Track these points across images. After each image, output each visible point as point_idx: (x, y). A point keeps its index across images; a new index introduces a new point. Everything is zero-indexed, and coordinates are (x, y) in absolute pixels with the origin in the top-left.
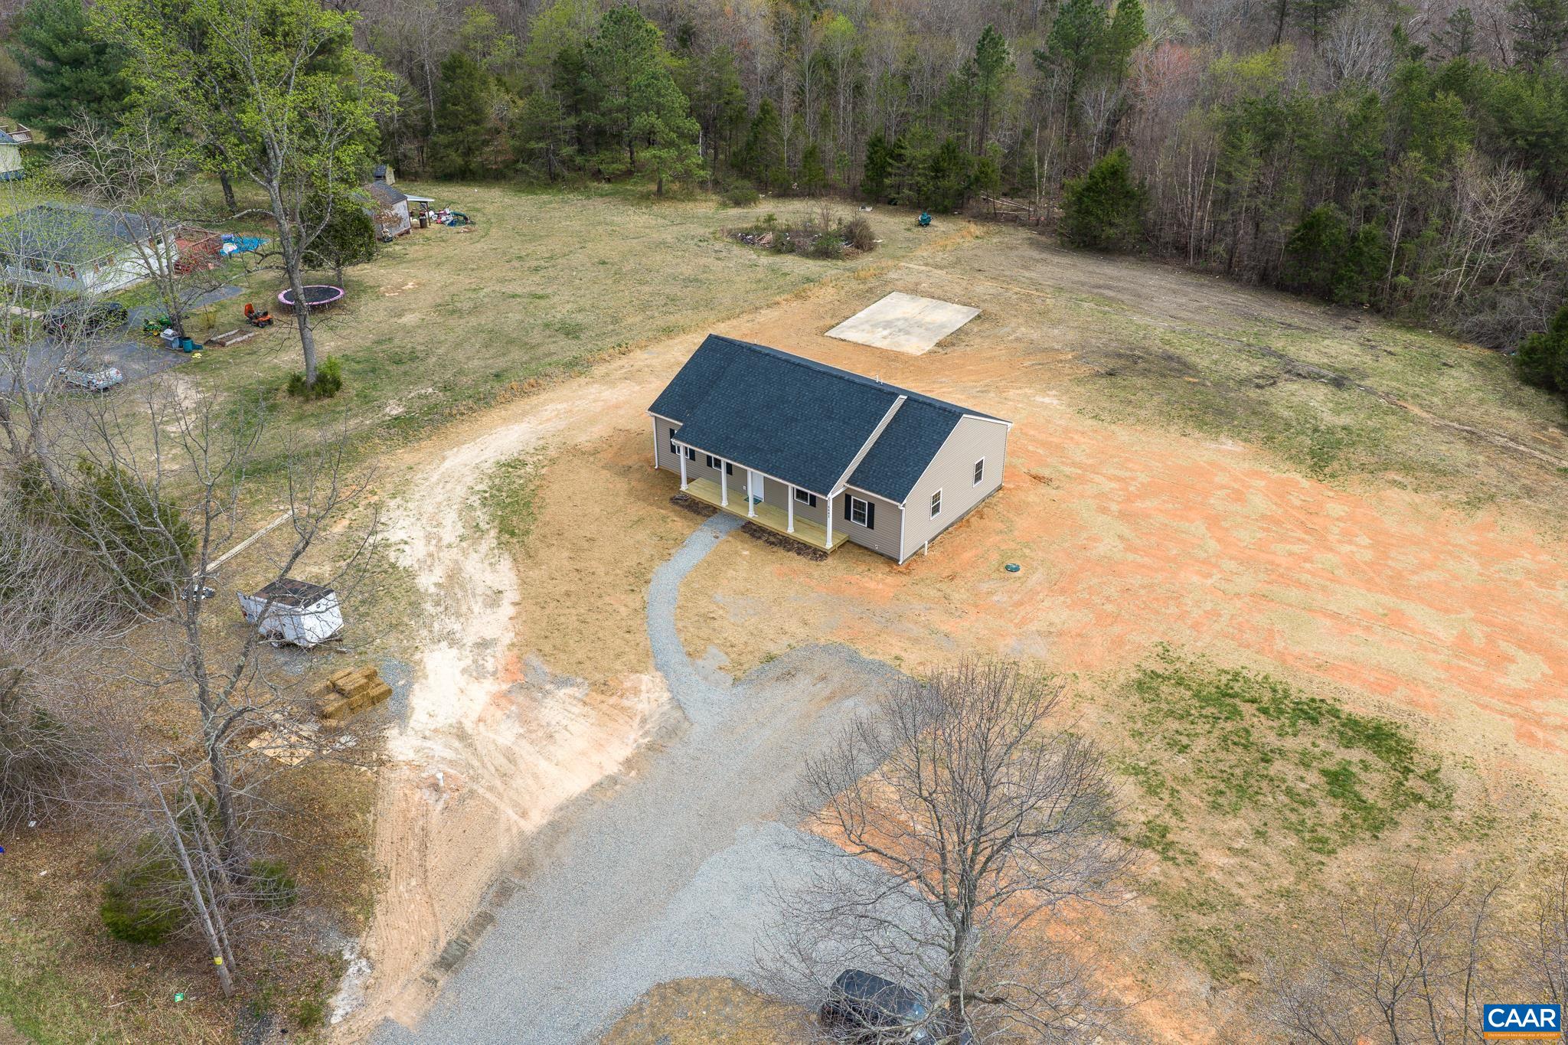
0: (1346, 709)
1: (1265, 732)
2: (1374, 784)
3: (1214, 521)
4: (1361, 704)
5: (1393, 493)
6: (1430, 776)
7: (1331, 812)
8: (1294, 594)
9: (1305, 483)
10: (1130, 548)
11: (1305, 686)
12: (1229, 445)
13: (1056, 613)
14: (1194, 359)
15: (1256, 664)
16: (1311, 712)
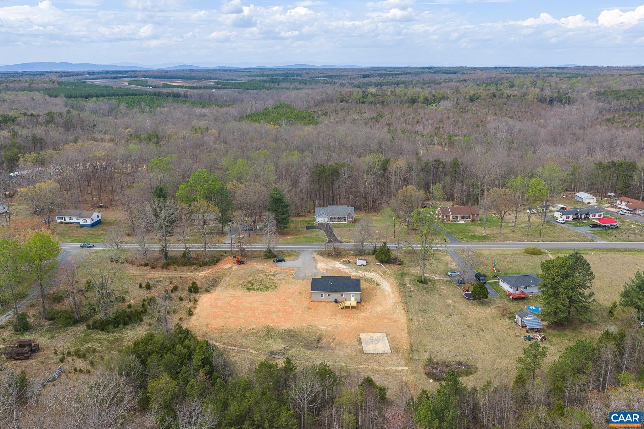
0: (254, 291)
1: (261, 287)
2: (249, 285)
3: (279, 310)
4: (252, 292)
5: (254, 327)
6: (244, 288)
7: (253, 282)
8: (264, 303)
9: (269, 324)
10: (288, 301)
11: (259, 292)
12: (285, 328)
13: (291, 291)
14: (305, 350)
15: (265, 293)
16: (257, 290)
